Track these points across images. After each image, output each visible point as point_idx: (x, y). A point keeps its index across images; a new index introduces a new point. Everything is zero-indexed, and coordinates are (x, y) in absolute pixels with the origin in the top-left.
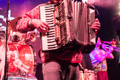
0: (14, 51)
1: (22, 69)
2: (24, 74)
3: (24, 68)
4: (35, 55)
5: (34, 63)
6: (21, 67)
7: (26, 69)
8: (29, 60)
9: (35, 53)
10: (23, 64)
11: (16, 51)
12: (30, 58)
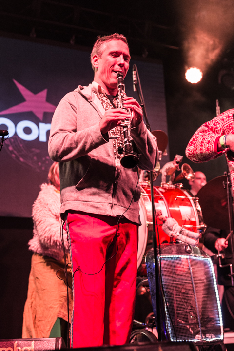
0: (159, 201)
1: (183, 239)
2: (188, 248)
3: (186, 237)
4: (199, 208)
5: (200, 225)
6: (181, 235)
7: (189, 237)
8: (189, 220)
9: (198, 205)
10: (184, 229)
11: (162, 202)
12: (189, 215)
